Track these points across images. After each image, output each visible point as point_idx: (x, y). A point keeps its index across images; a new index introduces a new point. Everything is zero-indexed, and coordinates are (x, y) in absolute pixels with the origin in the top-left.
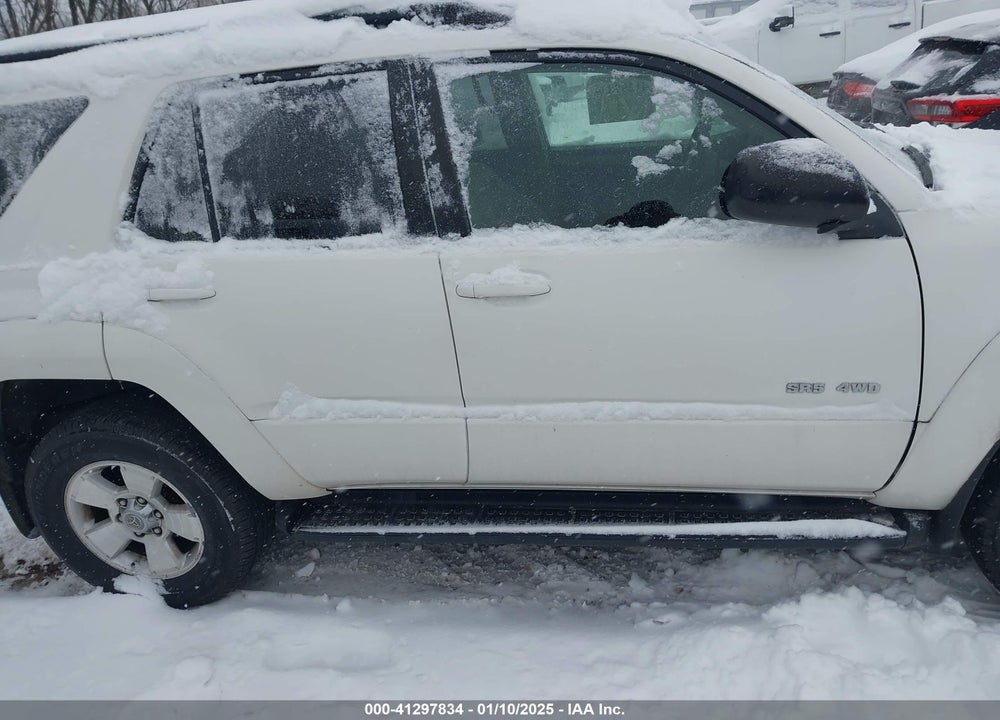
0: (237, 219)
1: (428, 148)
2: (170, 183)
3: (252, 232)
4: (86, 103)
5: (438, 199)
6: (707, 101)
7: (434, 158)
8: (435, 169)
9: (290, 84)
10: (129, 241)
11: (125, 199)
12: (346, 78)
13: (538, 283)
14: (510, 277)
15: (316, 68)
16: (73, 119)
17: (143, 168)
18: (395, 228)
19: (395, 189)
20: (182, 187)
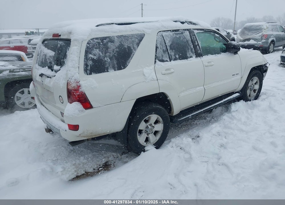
0: (173, 57)
1: (196, 43)
2: (162, 51)
3: (175, 59)
5: (199, 52)
7: (197, 45)
8: (198, 47)
9: (176, 32)
12: (183, 32)
15: (179, 30)
16: (143, 38)
17: (157, 48)
18: (194, 57)
19: (193, 50)
20: (164, 51)
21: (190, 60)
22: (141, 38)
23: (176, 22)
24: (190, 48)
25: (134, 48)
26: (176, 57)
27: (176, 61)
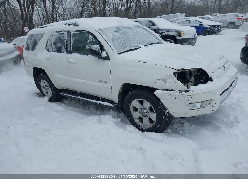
0: (54, 50)
1: (69, 42)
2: (49, 44)
3: (55, 52)
4: (44, 34)
5: (69, 49)
6: (94, 39)
7: (69, 44)
8: (69, 45)
9: (60, 33)
10: (45, 51)
11: (45, 46)
12: (64, 32)
13: (75, 61)
14: (73, 60)
15: (62, 31)
16: (43, 35)
17: (48, 42)
18: (66, 52)
19: (66, 47)
20: (50, 45)
21: (62, 54)
22: (42, 35)
23: (65, 24)
24: (64, 45)
25: (38, 41)
26: (55, 50)
27: (54, 53)
